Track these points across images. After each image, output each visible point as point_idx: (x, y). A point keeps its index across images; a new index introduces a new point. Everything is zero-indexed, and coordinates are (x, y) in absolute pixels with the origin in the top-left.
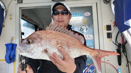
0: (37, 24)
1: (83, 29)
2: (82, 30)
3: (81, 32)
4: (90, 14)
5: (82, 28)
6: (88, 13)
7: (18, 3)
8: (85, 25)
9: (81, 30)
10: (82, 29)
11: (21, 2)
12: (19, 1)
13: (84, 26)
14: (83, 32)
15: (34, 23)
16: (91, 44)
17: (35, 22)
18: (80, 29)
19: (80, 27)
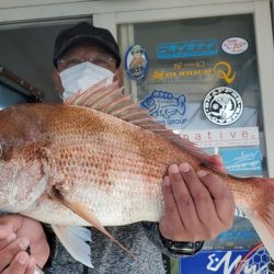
0: (34, 93)
1: (221, 107)
2: (218, 111)
3: (212, 116)
4: (245, 47)
5: (215, 102)
6: (240, 40)
8: (228, 89)
9: (213, 110)
10: (216, 107)
13: (223, 92)
14: (219, 117)
15: (22, 87)
16: (253, 164)
17: (26, 86)
18: (206, 105)
19: (208, 97)
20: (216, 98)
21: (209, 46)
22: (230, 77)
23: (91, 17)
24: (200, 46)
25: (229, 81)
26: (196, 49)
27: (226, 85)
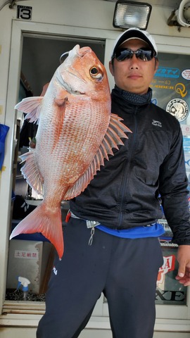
1: (176, 110)
2: (174, 113)
5: (173, 107)
7: (18, 17)
8: (182, 101)
9: (172, 112)
10: (173, 110)
11: (27, 16)
12: (21, 13)
13: (179, 102)
19: (170, 104)
20: (174, 105)
21: (174, 72)
22: (184, 93)
23: (104, 40)
24: (169, 71)
25: (183, 96)
26: (166, 73)
27: (181, 97)
